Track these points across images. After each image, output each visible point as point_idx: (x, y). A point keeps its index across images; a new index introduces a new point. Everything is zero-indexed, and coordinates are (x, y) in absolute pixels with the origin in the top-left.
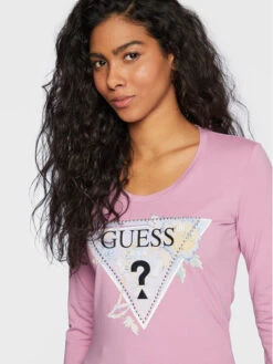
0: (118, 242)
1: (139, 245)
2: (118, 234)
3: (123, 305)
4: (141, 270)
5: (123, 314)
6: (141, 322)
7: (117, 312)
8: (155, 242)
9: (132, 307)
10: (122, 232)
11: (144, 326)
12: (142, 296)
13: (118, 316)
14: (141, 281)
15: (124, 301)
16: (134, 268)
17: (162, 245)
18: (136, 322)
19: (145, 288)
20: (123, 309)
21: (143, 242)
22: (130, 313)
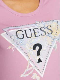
0: (25, 35)
1: (35, 36)
2: (24, 32)
3: (31, 68)
4: (37, 48)
5: (31, 73)
6: (40, 74)
7: (27, 73)
8: (43, 33)
9: (35, 68)
10: (25, 31)
11: (42, 76)
12: (40, 61)
13: (28, 75)
14: (38, 54)
15: (30, 66)
16: (34, 48)
17: (47, 34)
18: (38, 75)
19: (41, 57)
20: (30, 70)
21: (37, 34)
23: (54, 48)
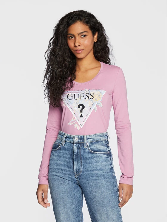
0: (73, 97)
1: (81, 99)
2: (73, 95)
3: (74, 120)
4: (81, 107)
5: (74, 123)
6: (80, 125)
7: (72, 122)
8: (87, 98)
9: (77, 121)
10: (75, 94)
11: (82, 127)
12: (81, 116)
13: (72, 124)
14: (81, 111)
15: (74, 118)
16: (79, 107)
17: (89, 99)
18: (79, 125)
19: (82, 114)
20: (74, 121)
22: (77, 123)
23: (94, 110)
